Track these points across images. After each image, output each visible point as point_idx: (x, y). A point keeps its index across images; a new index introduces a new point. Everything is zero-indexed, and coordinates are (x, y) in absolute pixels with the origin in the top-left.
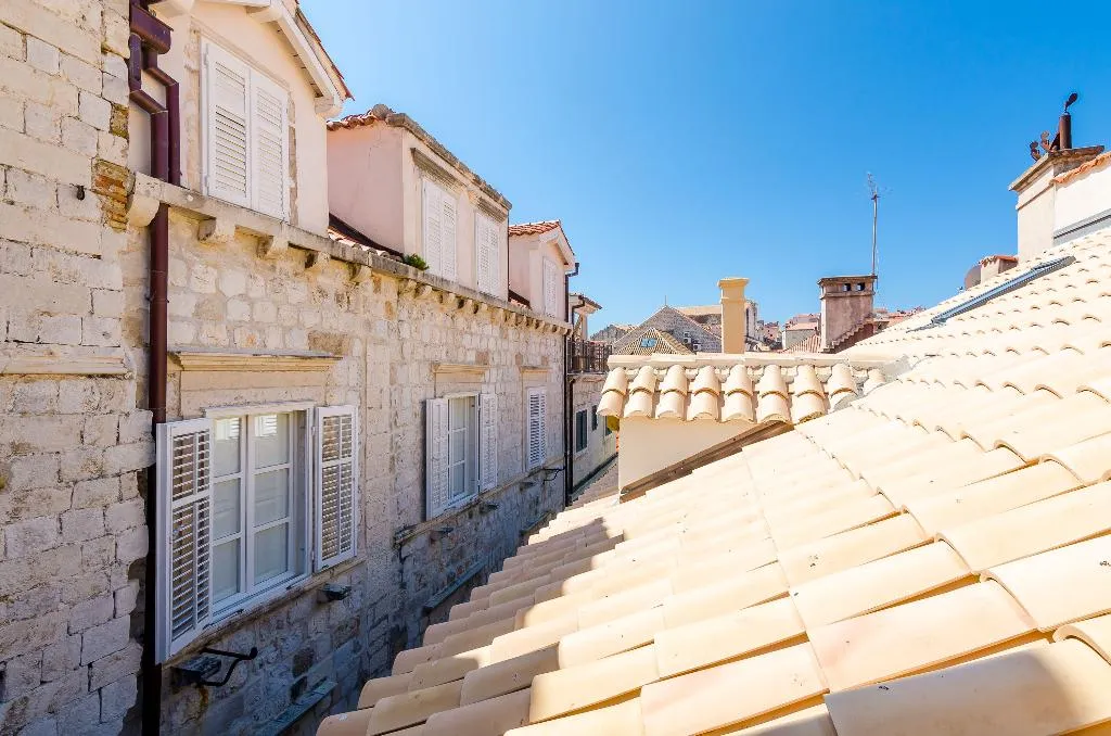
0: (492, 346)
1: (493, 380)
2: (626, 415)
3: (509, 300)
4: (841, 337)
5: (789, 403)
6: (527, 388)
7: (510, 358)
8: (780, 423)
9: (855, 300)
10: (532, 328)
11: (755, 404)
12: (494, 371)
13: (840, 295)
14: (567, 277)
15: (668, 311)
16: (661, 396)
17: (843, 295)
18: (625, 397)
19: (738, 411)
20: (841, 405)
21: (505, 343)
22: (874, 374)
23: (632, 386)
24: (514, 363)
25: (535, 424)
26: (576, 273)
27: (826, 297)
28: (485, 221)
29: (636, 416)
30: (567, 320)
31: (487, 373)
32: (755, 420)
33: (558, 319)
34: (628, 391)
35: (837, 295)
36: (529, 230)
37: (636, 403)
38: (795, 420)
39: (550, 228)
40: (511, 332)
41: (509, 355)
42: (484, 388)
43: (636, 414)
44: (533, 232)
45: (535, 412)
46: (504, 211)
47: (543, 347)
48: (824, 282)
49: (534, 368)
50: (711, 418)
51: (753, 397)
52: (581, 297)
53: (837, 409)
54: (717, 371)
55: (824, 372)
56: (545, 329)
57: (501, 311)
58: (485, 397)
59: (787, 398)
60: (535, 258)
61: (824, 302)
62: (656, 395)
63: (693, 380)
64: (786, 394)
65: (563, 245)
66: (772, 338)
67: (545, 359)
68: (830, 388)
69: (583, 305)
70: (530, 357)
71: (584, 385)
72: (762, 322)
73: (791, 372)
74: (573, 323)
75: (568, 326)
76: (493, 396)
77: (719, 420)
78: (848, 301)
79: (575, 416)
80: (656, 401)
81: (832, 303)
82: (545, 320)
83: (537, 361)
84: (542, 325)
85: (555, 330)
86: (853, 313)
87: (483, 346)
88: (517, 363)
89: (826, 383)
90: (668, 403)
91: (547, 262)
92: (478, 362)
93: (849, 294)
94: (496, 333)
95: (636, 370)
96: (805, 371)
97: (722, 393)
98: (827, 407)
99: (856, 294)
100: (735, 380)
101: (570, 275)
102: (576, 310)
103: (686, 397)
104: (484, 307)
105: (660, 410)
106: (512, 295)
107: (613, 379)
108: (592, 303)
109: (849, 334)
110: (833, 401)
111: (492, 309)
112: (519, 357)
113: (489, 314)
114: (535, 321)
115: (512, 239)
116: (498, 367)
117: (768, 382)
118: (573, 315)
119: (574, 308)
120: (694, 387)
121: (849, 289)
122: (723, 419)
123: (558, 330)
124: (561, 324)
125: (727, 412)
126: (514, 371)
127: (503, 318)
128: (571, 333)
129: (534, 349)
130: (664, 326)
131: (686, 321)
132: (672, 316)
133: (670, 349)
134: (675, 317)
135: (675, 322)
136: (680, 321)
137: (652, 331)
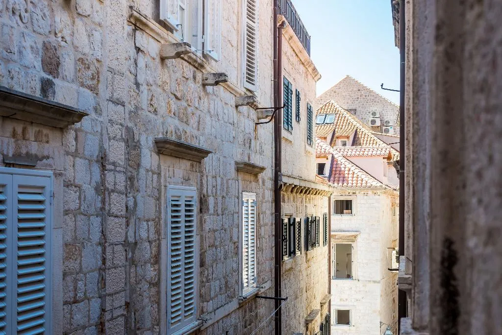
15: (347, 82)
130: (344, 103)
131: (373, 96)
132: (355, 89)
133: (355, 126)
134: (359, 90)
135: (358, 98)
136: (366, 96)
137: (330, 105)
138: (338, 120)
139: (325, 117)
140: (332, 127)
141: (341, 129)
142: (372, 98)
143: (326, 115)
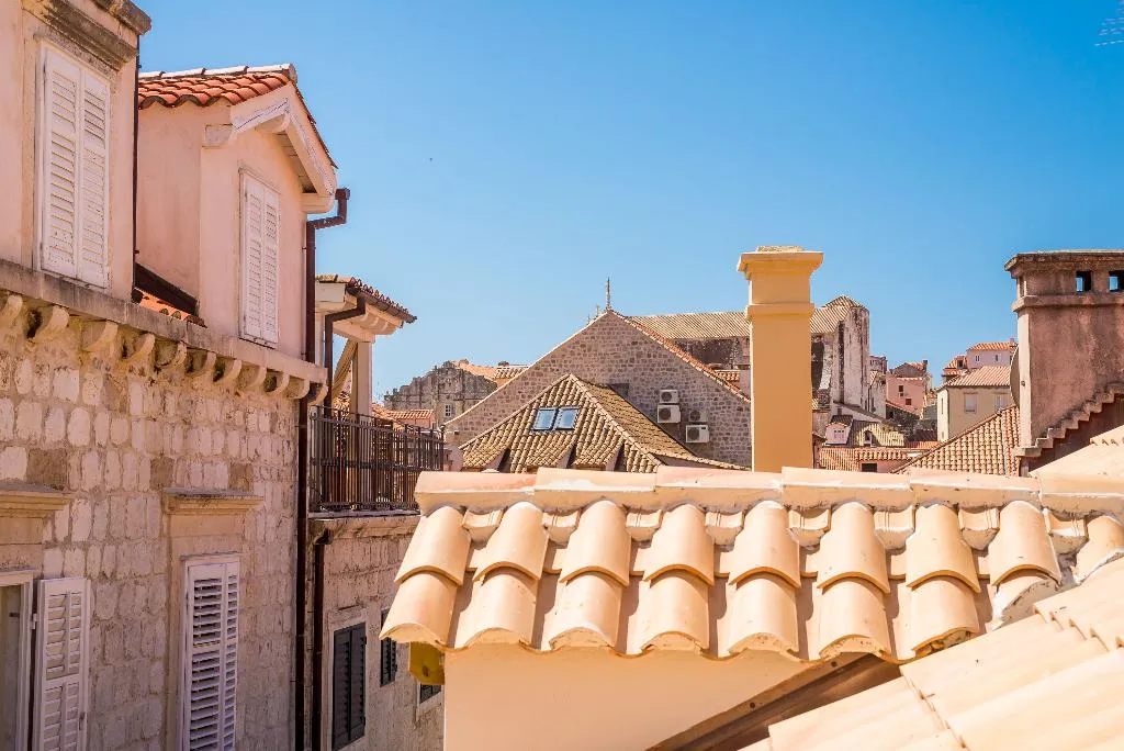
0: (79, 437)
1: (80, 535)
2: (460, 642)
3: (137, 298)
4: (1069, 417)
5: (891, 606)
6: (183, 560)
7: (136, 472)
8: (868, 659)
9: (1102, 316)
10: (204, 379)
11: (805, 609)
12: (83, 509)
13: (1065, 300)
14: (310, 229)
15: (610, 324)
16: (560, 587)
17: (1073, 300)
18: (461, 592)
19: (758, 627)
20: (1021, 609)
21: (120, 428)
22: (1101, 529)
23: (482, 560)
24: (145, 485)
25: (206, 667)
26: (340, 218)
27: (1029, 307)
28: (65, 65)
29: (489, 646)
30: (309, 356)
31: (62, 516)
32: (802, 652)
33: (283, 350)
34: (469, 573)
35: (1054, 300)
36: (203, 92)
37: (493, 606)
38: (905, 650)
39: (263, 85)
40: (139, 396)
41: (130, 458)
42: (52, 560)
43: (491, 637)
44: (212, 100)
45: (207, 631)
46: (128, 37)
47: (235, 436)
48: (1025, 266)
49: (206, 497)
50: (691, 647)
51: (800, 591)
52: (352, 288)
53: (1009, 619)
54: (711, 519)
55: (981, 523)
56: (242, 382)
57: (111, 331)
58: (51, 588)
59: (886, 592)
60: (216, 173)
61: (1024, 319)
62: (544, 585)
63: (647, 543)
64: (882, 582)
65: (303, 137)
66: (909, 409)
67: (241, 473)
68: (993, 566)
69: (360, 310)
70: (196, 467)
71: (359, 547)
72: (882, 362)
73: (900, 523)
74: (328, 363)
75: (313, 373)
76: (77, 586)
77: (711, 651)
78: (1084, 320)
79: (328, 640)
80: (545, 602)
81: (1045, 325)
82: (243, 355)
83: (219, 478)
84: (234, 371)
85: (272, 382)
86: (1097, 353)
87: (53, 433)
88: (157, 485)
89: (985, 552)
90: (577, 608)
91: (253, 187)
92: (33, 481)
93: (1087, 300)
94: (94, 393)
95: (497, 513)
96: (932, 520)
97: (721, 579)
98: (985, 614)
99: (1105, 300)
100: (755, 544)
101: (321, 224)
102: (336, 325)
103: (626, 590)
104: (59, 317)
105: (555, 625)
106: (146, 281)
107: (428, 540)
108: (386, 306)
109: (1088, 408)
110: (1000, 600)
111: (85, 323)
112: (161, 466)
113: (71, 337)
114: (211, 359)
115: (148, 116)
116: (97, 494)
117: (842, 547)
118: (329, 342)
119: (332, 318)
120: (647, 562)
121: (1088, 286)
122: (723, 652)
123: (284, 383)
124: (291, 366)
125: (731, 633)
126: (144, 511)
127: (114, 351)
128: (324, 391)
129: (206, 441)
130: (602, 370)
131: (665, 356)
132: (625, 342)
133: (619, 437)
134: (634, 343)
135: (632, 360)
136: (649, 356)
137: (568, 386)
138: (583, 422)
139: (556, 414)
140: (570, 439)
141: (589, 443)
142: (662, 360)
143: (557, 411)
